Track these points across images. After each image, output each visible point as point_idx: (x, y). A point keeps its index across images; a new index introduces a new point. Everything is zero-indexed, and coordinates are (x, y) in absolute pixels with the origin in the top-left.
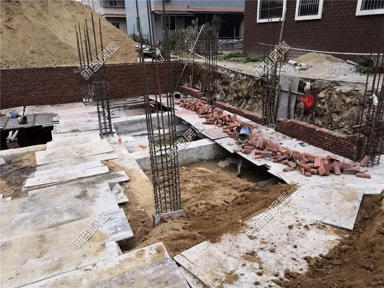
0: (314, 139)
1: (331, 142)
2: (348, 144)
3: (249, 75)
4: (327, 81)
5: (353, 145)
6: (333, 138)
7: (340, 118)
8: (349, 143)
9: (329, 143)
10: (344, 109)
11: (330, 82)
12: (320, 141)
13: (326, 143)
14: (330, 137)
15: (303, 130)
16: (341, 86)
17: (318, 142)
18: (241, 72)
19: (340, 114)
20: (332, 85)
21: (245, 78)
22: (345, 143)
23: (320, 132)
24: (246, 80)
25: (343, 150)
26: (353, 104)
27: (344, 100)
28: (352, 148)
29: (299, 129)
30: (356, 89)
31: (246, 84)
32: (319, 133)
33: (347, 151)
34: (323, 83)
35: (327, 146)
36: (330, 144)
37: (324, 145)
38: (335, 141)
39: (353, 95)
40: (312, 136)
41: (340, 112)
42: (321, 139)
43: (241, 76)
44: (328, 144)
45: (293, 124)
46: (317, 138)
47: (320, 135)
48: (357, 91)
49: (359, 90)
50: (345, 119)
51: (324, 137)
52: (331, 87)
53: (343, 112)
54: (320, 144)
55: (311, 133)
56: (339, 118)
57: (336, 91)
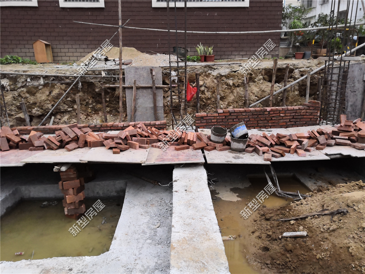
0: (266, 121)
1: (288, 117)
2: (309, 113)
3: (52, 76)
4: (200, 66)
5: (316, 111)
6: (291, 112)
7: (227, 103)
8: (311, 111)
9: (286, 119)
10: (228, 93)
11: (203, 67)
12: (273, 121)
13: (282, 121)
14: (287, 112)
15: (247, 116)
16: (215, 69)
17: (272, 123)
18: (27, 73)
19: (225, 99)
20: (206, 69)
21: (42, 81)
22: (307, 112)
23: (273, 111)
24: (45, 85)
25: (304, 121)
26: (237, 85)
27: (226, 83)
28: (314, 116)
29: (241, 117)
30: (233, 70)
31: (48, 93)
32: (271, 113)
33: (309, 120)
34: (196, 69)
35: (285, 124)
36: (288, 120)
37: (280, 124)
38: (294, 114)
39: (233, 76)
40: (262, 119)
41: (224, 96)
42: (275, 118)
43: (29, 80)
44: (285, 121)
45: (228, 114)
46: (270, 119)
47: (274, 114)
48: (235, 72)
49: (237, 71)
50: (232, 103)
51: (278, 115)
52: (205, 73)
53: (227, 95)
54: (273, 124)
55: (259, 116)
56: (225, 103)
57: (213, 76)
